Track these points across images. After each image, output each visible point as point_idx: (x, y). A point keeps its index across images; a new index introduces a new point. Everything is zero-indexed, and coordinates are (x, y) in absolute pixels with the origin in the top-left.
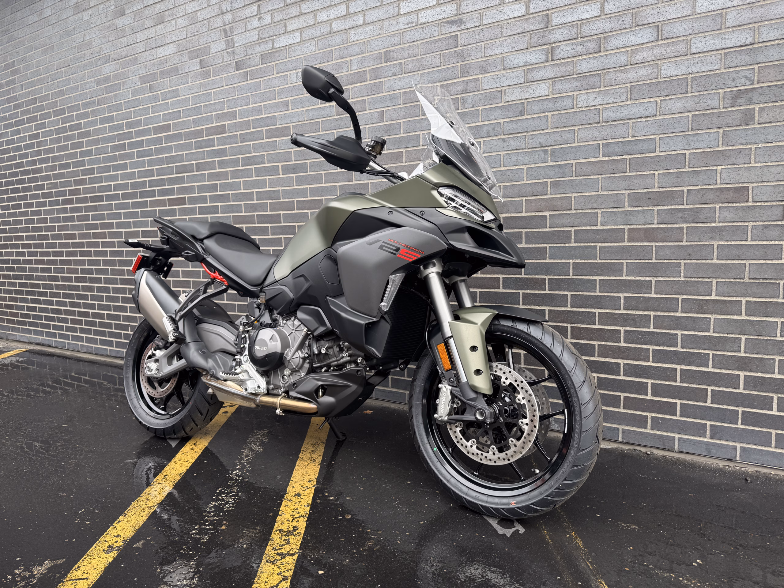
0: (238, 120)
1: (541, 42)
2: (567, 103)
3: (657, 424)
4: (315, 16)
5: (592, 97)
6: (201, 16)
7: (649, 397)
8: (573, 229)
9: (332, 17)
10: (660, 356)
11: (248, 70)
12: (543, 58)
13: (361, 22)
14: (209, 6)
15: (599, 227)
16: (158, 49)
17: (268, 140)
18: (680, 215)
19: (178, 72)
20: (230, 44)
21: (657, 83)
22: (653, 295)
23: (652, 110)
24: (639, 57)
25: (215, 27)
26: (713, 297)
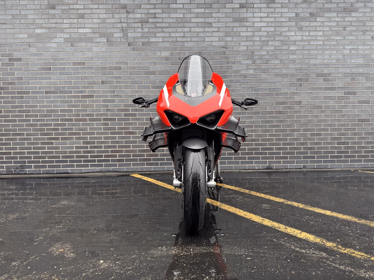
0: (128, 66)
1: (251, 58)
2: (259, 76)
3: (284, 162)
4: (170, 34)
5: (265, 75)
6: (108, 21)
7: (281, 155)
8: (261, 111)
9: (177, 36)
10: (284, 144)
11: (135, 47)
12: (252, 63)
13: (189, 40)
14: (114, 18)
15: (268, 110)
16: (79, 29)
17: (144, 75)
18: (287, 107)
19: (93, 40)
20: (125, 35)
21: (281, 74)
22: (282, 128)
23: (280, 81)
24: (277, 67)
25: (116, 27)
26: (295, 128)
